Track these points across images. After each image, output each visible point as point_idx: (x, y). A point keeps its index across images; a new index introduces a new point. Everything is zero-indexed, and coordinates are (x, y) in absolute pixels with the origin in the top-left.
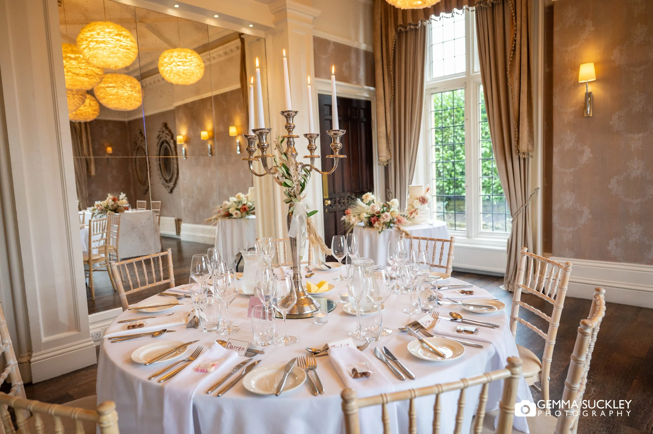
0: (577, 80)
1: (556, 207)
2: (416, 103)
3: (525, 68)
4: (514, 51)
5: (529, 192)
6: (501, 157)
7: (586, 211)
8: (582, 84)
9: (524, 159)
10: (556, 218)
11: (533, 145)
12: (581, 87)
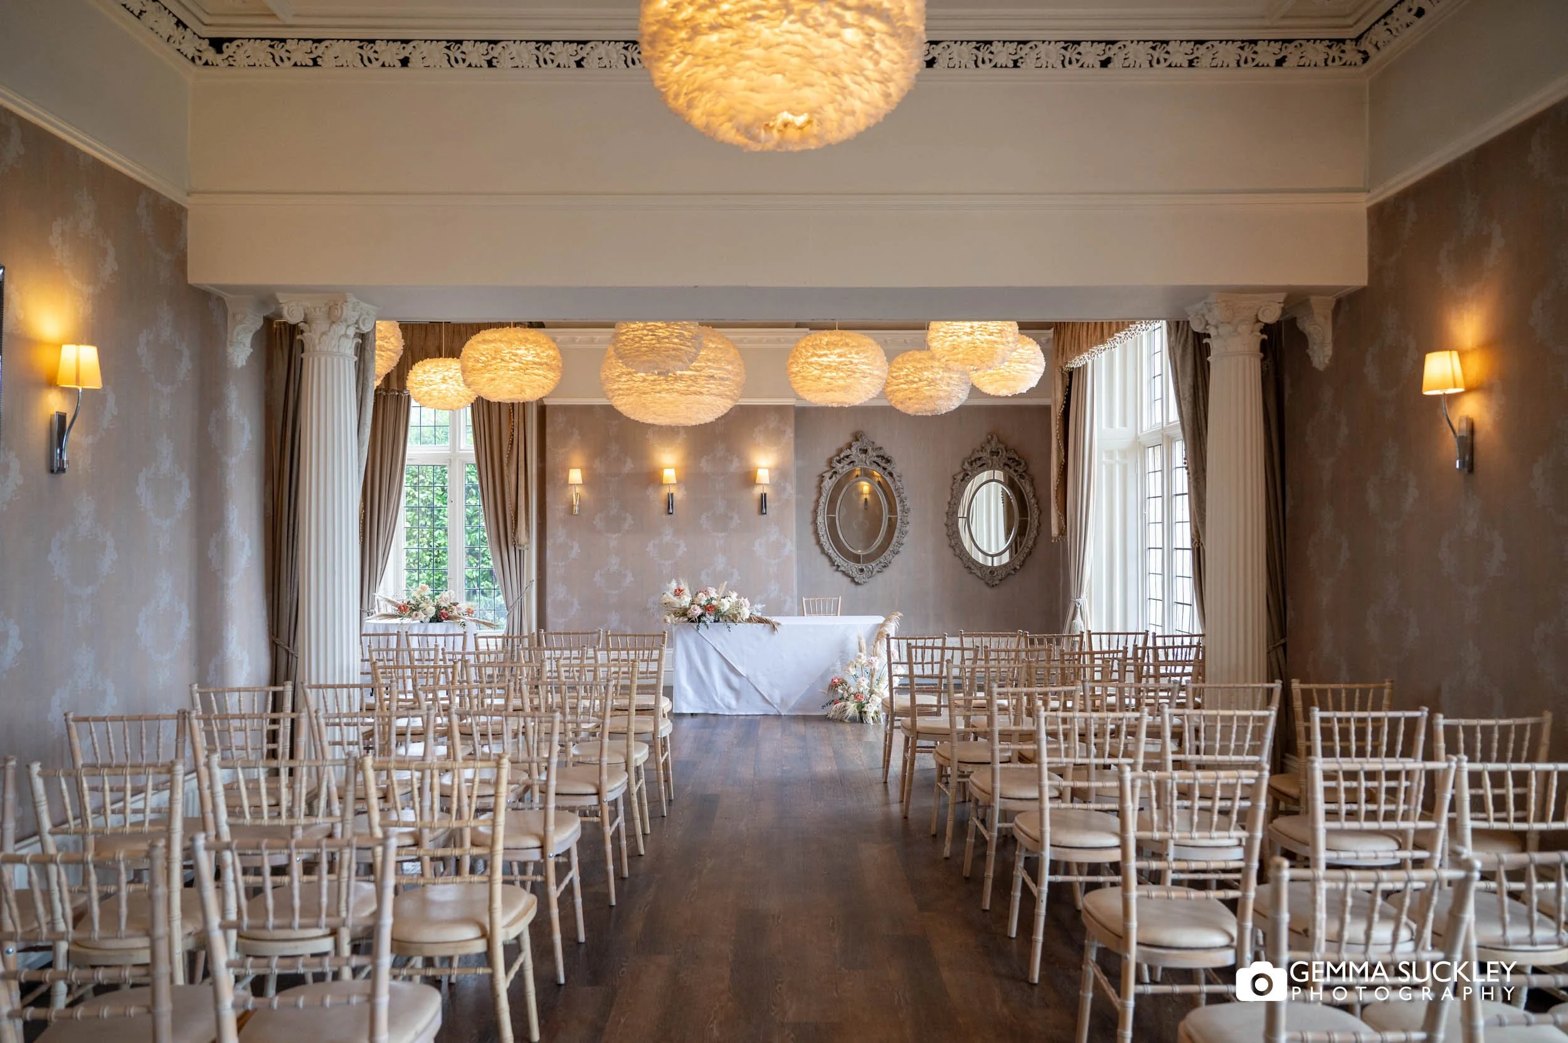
0: (567, 480)
1: (549, 600)
2: (395, 480)
3: (522, 464)
4: (512, 444)
5: (525, 585)
6: (496, 548)
7: (576, 602)
8: (572, 485)
9: (520, 551)
10: (550, 610)
11: (529, 537)
12: (570, 488)
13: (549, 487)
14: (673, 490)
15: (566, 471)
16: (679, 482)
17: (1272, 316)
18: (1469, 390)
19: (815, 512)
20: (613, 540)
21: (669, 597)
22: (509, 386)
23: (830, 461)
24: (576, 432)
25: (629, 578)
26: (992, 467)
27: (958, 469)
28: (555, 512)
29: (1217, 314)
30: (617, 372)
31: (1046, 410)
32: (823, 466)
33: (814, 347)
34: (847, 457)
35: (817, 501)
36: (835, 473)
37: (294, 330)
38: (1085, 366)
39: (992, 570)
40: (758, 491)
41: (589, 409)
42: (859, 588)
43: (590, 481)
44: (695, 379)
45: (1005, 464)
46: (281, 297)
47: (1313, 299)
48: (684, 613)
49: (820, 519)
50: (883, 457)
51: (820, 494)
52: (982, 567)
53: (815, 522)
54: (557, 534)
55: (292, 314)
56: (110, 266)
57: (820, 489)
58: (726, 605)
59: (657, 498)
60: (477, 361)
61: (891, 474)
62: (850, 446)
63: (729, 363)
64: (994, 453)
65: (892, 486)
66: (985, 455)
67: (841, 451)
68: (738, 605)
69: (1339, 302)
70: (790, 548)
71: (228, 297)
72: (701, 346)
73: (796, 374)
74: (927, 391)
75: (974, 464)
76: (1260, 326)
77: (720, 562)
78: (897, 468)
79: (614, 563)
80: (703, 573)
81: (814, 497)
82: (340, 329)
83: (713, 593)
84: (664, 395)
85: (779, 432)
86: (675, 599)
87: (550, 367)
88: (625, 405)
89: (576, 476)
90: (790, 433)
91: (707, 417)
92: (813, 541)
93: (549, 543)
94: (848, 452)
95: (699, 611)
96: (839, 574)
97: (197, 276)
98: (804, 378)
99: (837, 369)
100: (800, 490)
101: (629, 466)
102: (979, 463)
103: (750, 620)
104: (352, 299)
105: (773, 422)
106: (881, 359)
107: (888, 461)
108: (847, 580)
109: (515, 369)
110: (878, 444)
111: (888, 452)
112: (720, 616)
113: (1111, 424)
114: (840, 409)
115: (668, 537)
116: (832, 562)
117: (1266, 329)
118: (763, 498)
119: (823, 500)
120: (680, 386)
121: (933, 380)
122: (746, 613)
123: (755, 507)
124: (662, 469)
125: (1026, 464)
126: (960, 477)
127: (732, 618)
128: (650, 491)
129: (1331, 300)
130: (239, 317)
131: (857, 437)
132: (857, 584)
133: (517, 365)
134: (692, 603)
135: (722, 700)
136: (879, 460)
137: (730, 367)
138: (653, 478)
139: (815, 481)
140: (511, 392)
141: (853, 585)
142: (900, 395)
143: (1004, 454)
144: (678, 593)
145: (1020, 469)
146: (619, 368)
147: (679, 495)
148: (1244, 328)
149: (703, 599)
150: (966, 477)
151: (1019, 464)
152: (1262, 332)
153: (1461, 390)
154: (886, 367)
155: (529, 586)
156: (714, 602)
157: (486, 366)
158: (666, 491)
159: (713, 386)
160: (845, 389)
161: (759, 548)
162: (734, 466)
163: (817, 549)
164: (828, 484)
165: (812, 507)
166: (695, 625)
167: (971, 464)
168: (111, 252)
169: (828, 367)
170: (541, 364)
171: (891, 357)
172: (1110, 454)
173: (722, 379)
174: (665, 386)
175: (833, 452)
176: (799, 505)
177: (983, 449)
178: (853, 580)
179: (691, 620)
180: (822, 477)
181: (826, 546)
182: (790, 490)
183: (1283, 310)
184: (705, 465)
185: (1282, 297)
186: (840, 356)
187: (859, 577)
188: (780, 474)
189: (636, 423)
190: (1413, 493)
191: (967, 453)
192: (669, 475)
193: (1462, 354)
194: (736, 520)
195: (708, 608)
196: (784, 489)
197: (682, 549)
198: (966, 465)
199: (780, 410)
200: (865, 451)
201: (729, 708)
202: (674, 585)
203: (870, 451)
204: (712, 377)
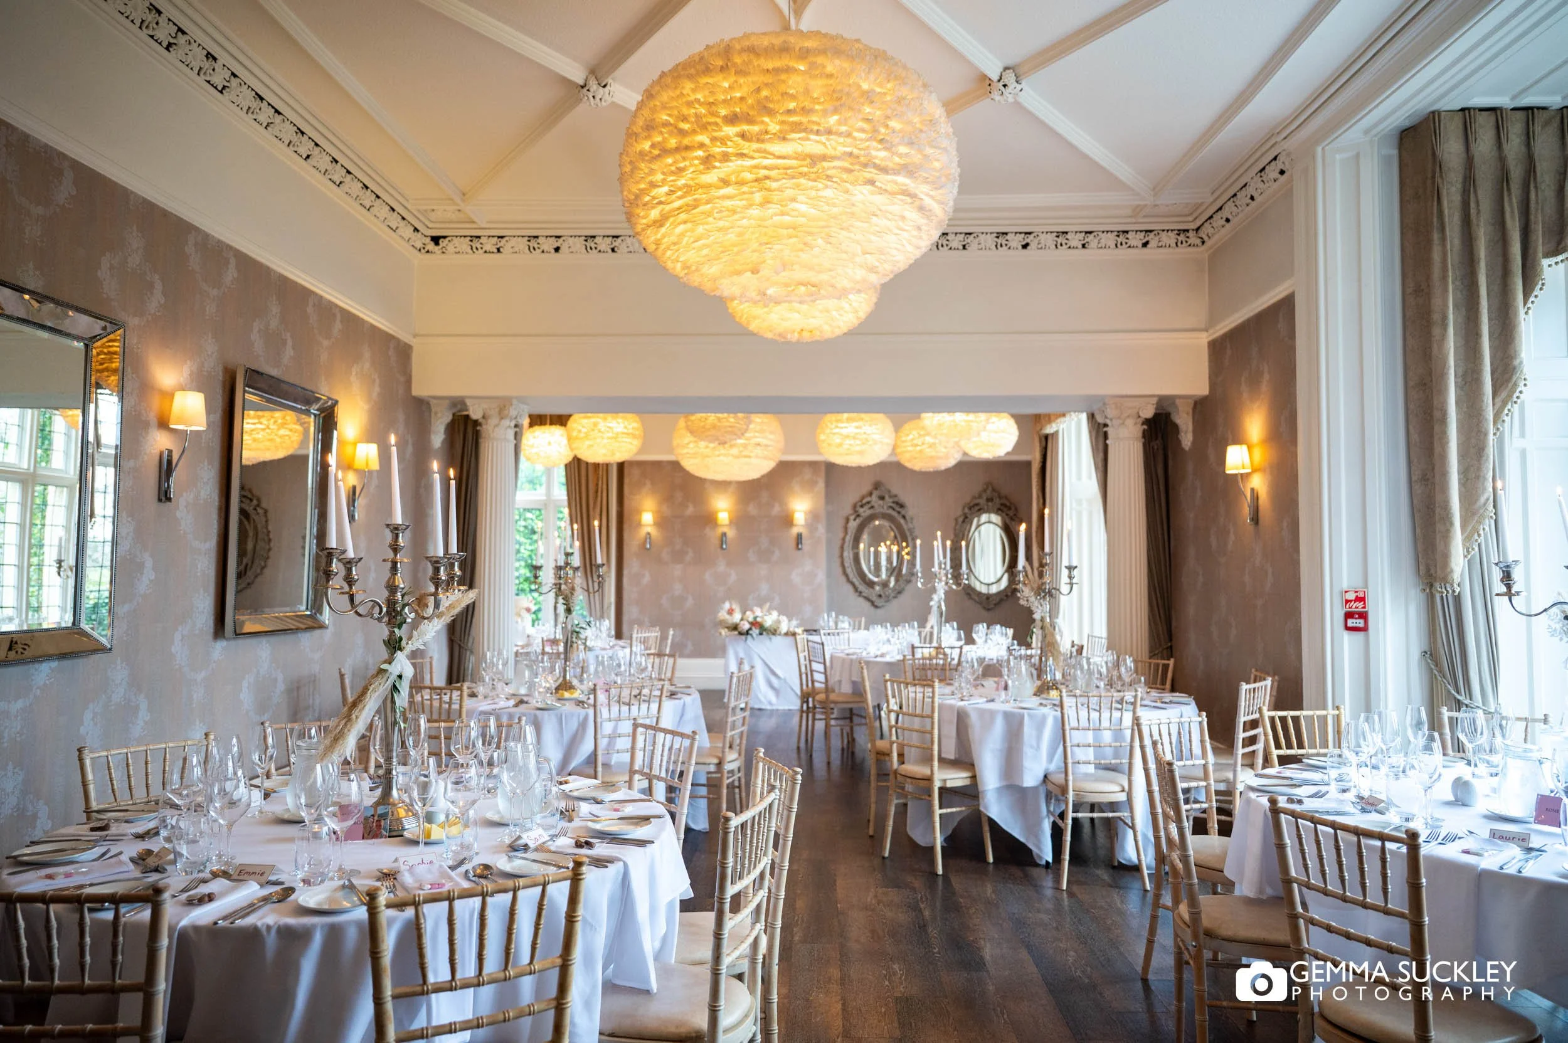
0: (641, 521)
1: (625, 618)
3: (605, 508)
4: (597, 492)
8: (644, 525)
12: (643, 527)
13: (626, 526)
14: (725, 530)
15: (639, 512)
16: (731, 522)
17: (1149, 413)
18: (1254, 471)
19: (842, 548)
20: (677, 570)
21: (723, 615)
22: (604, 451)
23: (855, 506)
24: (648, 483)
25: (690, 602)
26: (988, 511)
27: (959, 513)
28: (632, 546)
29: (1111, 412)
30: (686, 441)
31: (1028, 464)
32: (848, 510)
33: (837, 421)
34: (868, 503)
35: (844, 539)
36: (858, 516)
37: (476, 423)
38: (1057, 432)
39: (988, 597)
40: (795, 531)
41: (657, 464)
42: (879, 611)
43: (662, 522)
44: (745, 446)
45: (999, 509)
46: (469, 402)
47: (1178, 401)
48: (735, 627)
49: (846, 554)
50: (897, 503)
51: (846, 532)
52: (980, 594)
53: (842, 556)
54: (632, 566)
55: (475, 414)
56: (377, 389)
57: (846, 529)
58: (769, 621)
59: (713, 535)
60: (580, 431)
61: (904, 517)
62: (871, 494)
63: (771, 433)
64: (989, 500)
65: (905, 527)
66: (982, 501)
67: (863, 498)
68: (778, 622)
69: (1196, 403)
70: (821, 577)
71: (433, 402)
72: (750, 422)
73: (823, 441)
74: (929, 452)
75: (974, 509)
76: (1140, 421)
77: (764, 589)
78: (910, 512)
79: (678, 589)
80: (751, 597)
81: (841, 535)
82: (506, 422)
83: (758, 612)
84: (722, 458)
85: (812, 484)
86: (727, 617)
87: (634, 436)
88: (691, 465)
89: (647, 518)
90: (821, 485)
91: (754, 474)
92: (840, 570)
93: (626, 572)
94: (868, 499)
95: (746, 626)
96: (861, 600)
97: (418, 391)
98: (829, 445)
99: (854, 438)
100: (829, 529)
101: (690, 510)
102: (977, 508)
103: (786, 634)
104: (515, 402)
105: (808, 474)
106: (889, 427)
107: (902, 506)
108: (868, 604)
109: (609, 438)
110: (894, 491)
111: (903, 498)
112: (763, 630)
113: (1079, 478)
114: (859, 468)
115: (721, 567)
116: (856, 589)
117: (1147, 422)
118: (799, 538)
119: (848, 538)
120: (735, 451)
121: (934, 444)
122: (784, 628)
123: (793, 543)
124: (716, 512)
125: (1016, 509)
126: (961, 520)
127: (774, 632)
128: (708, 531)
129: (1191, 402)
130: (439, 415)
131: (877, 486)
132: (876, 607)
133: (610, 435)
134: (742, 619)
135: (765, 697)
136: (894, 505)
137: (772, 437)
138: (710, 519)
139: (842, 522)
140: (605, 455)
141: (872, 608)
142: (908, 456)
143: (997, 501)
144: (731, 612)
145: (1011, 513)
146: (688, 438)
147: (731, 533)
148: (1130, 422)
149: (750, 616)
150: (966, 520)
151: (1010, 509)
152: (1143, 424)
153: (1249, 471)
154: (894, 435)
155: (609, 607)
156: (759, 620)
157: (587, 436)
158: (720, 530)
159: (759, 451)
160: (861, 453)
161: (796, 577)
162: (776, 510)
163: (843, 579)
164: (853, 525)
165: (839, 543)
166: (743, 637)
167: (970, 509)
168: (377, 381)
169: (847, 437)
170: (628, 434)
171: (898, 427)
172: (1079, 502)
173: (767, 446)
174: (723, 451)
175: (858, 499)
176: (829, 542)
177: (980, 497)
178: (873, 603)
179: (741, 634)
180: (847, 520)
181: (851, 576)
182: (821, 529)
183: (1157, 409)
184: (752, 509)
185: (1155, 400)
186: (857, 427)
187: (878, 602)
188: (813, 517)
189: (697, 478)
190: (1232, 537)
191: (968, 499)
192: (723, 517)
193: (1250, 448)
194: (777, 554)
195: (755, 624)
196: (816, 529)
197: (733, 577)
198: (966, 510)
199: (813, 465)
200: (882, 498)
201: (770, 703)
202: (727, 606)
203: (887, 497)
204: (759, 444)
